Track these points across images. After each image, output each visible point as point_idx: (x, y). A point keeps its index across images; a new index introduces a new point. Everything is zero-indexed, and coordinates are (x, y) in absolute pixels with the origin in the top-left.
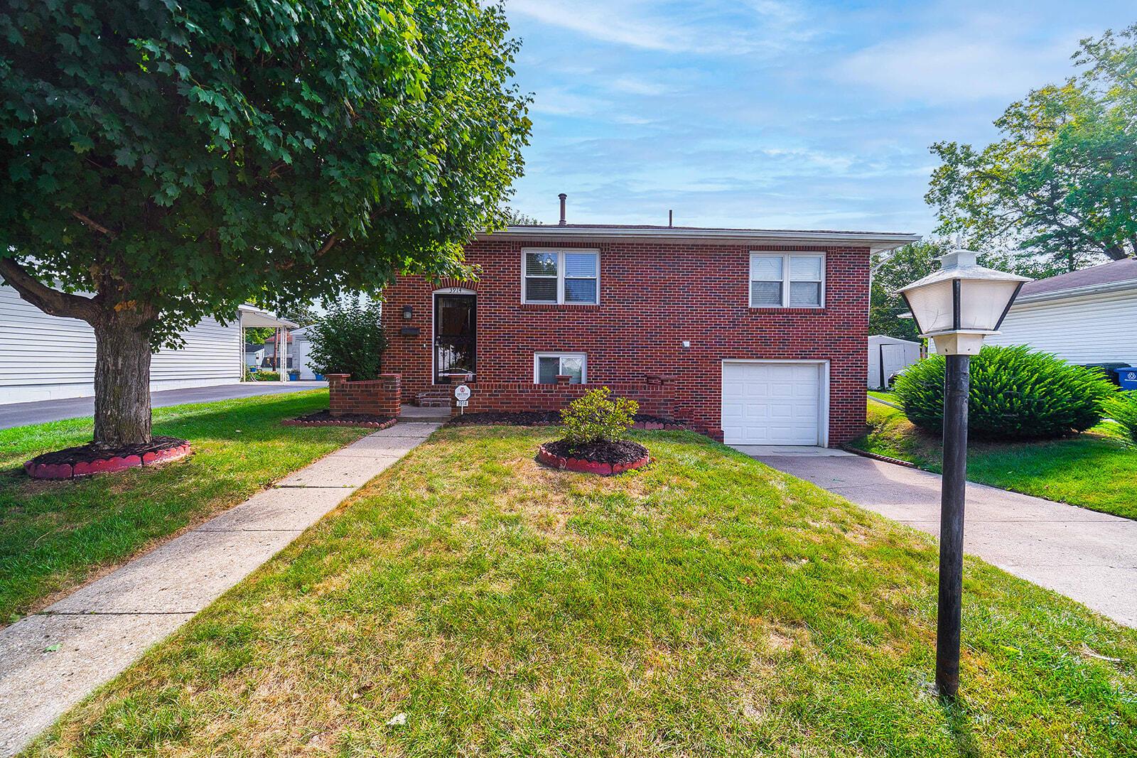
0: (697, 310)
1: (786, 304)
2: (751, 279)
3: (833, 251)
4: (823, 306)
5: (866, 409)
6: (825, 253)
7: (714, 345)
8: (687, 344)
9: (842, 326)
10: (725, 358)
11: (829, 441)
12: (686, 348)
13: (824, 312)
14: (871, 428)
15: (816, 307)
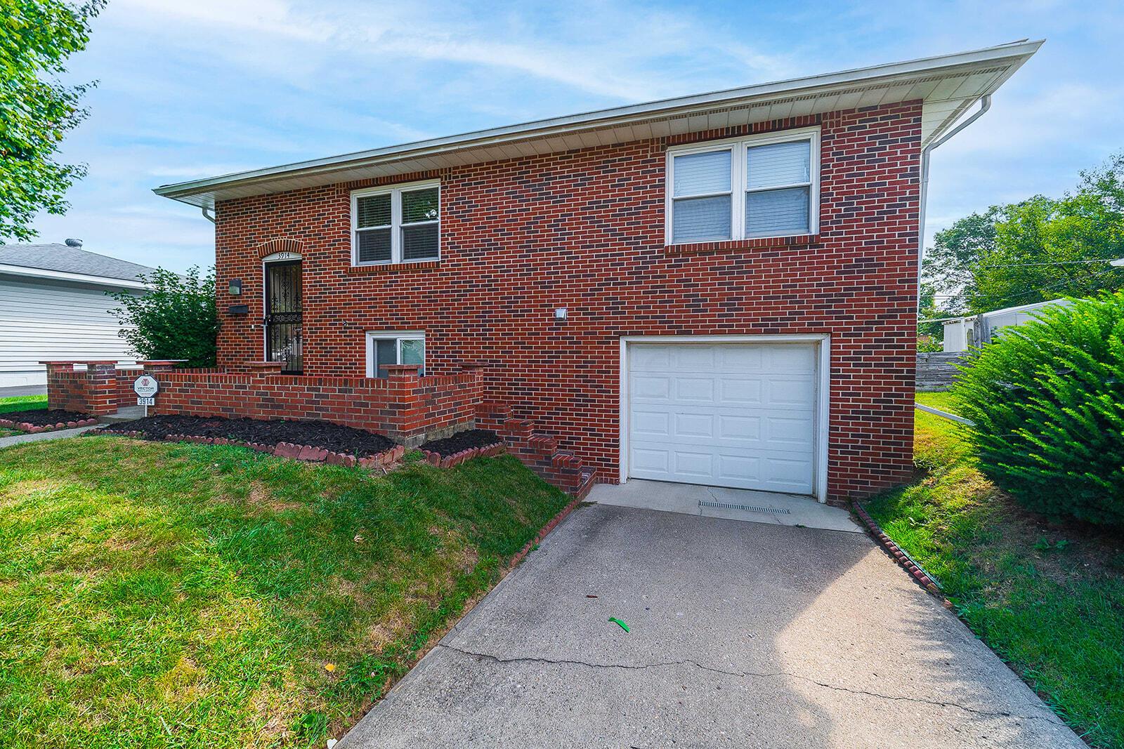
0: (578, 257)
1: (738, 233)
2: (670, 194)
3: (834, 120)
4: (814, 230)
5: (912, 433)
6: (818, 128)
7: (605, 313)
8: (561, 313)
9: (855, 266)
10: (625, 334)
11: (829, 491)
12: (561, 319)
13: (813, 242)
14: (922, 472)
15: (801, 233)
